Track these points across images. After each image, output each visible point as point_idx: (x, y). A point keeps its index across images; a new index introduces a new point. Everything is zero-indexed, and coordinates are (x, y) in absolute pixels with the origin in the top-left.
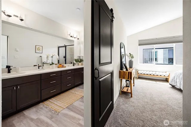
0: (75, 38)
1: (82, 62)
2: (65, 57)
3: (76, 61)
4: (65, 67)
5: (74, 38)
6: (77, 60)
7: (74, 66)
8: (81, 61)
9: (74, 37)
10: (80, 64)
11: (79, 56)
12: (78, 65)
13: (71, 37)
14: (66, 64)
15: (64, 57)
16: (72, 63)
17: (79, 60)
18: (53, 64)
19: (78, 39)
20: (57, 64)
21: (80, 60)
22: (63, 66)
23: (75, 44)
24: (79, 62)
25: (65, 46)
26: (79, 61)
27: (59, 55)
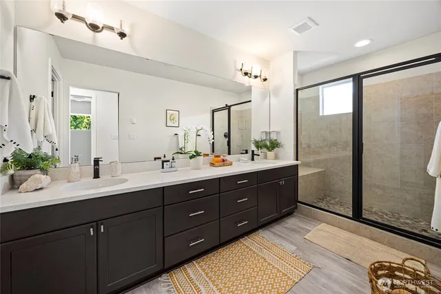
0: (256, 77)
1: (276, 149)
2: (228, 136)
3: (258, 147)
4: (231, 164)
5: (252, 80)
6: (260, 144)
7: (253, 159)
8: (274, 145)
9: (253, 74)
10: (271, 154)
11: (266, 133)
12: (266, 157)
13: (246, 74)
14: (229, 154)
15: (225, 136)
16: (247, 152)
17: (268, 144)
18: (198, 154)
19: (265, 80)
20: (208, 155)
21: (271, 142)
22: (223, 161)
23: (255, 96)
24: (268, 148)
25: (228, 108)
26: (266, 146)
27: (213, 130)
